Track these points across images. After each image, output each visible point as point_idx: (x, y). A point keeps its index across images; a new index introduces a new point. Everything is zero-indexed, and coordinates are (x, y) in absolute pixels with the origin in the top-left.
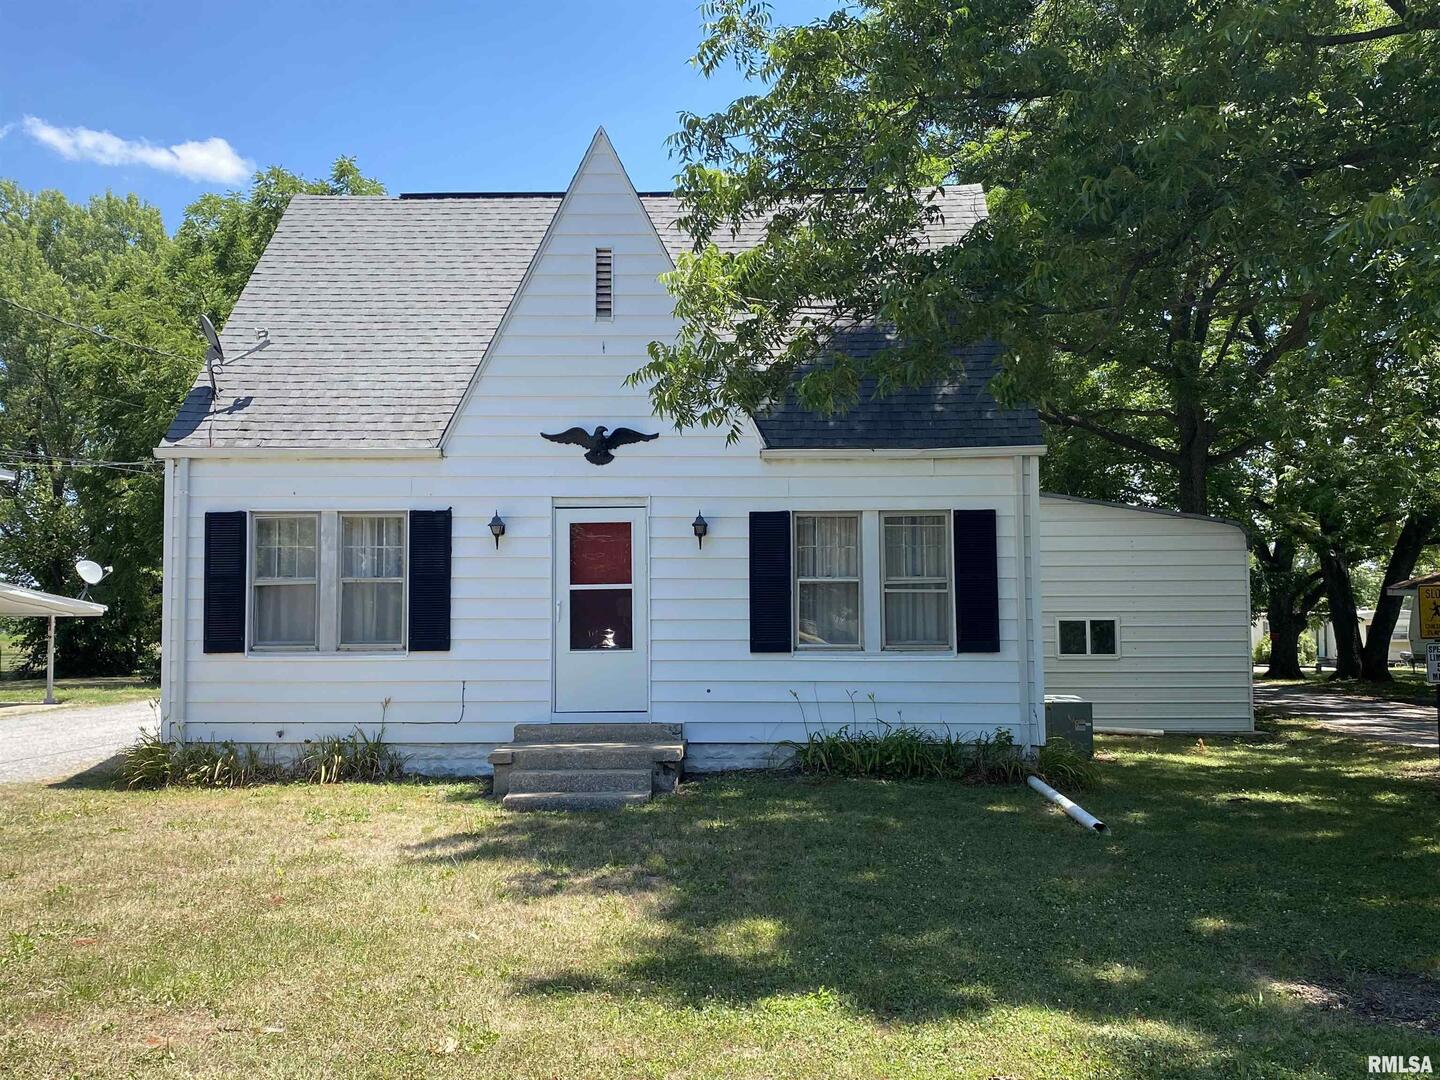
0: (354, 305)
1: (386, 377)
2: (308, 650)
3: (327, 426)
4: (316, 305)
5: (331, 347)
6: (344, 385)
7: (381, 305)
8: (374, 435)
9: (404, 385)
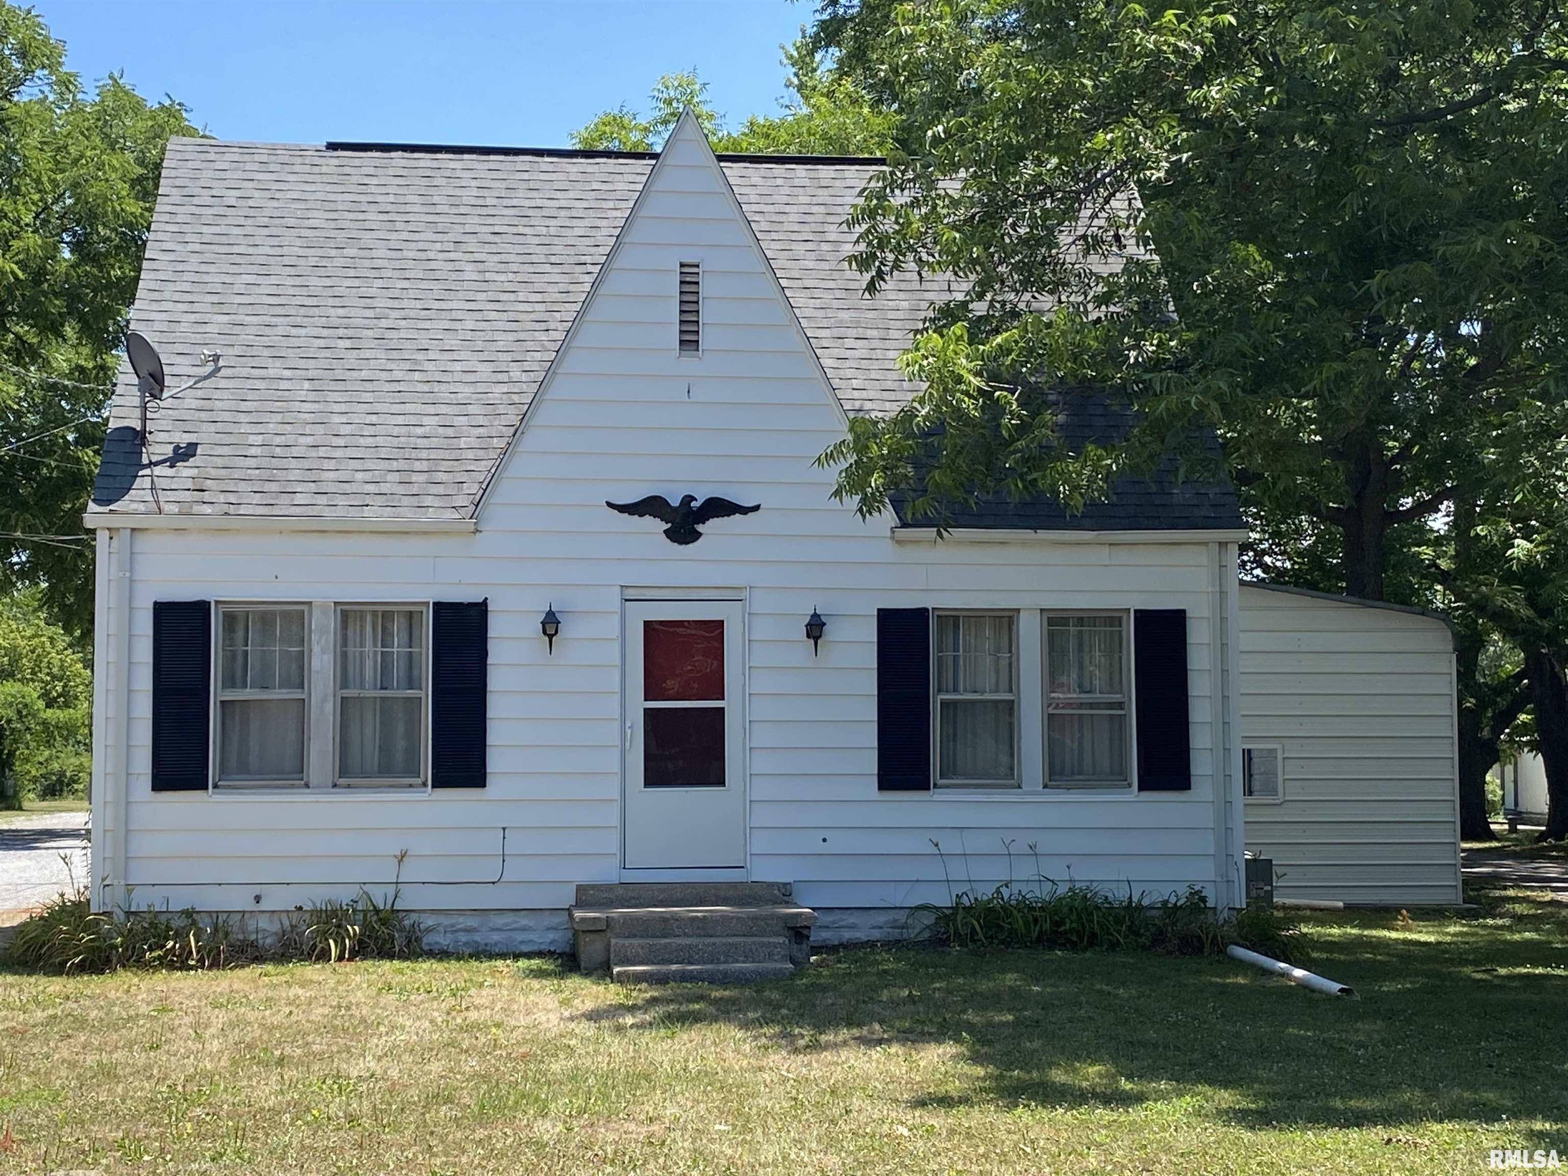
0: (302, 311)
1: (374, 419)
2: (292, 787)
3: (313, 487)
4: (249, 310)
5: (288, 373)
6: (320, 429)
7: (341, 312)
8: (380, 500)
9: (404, 430)
